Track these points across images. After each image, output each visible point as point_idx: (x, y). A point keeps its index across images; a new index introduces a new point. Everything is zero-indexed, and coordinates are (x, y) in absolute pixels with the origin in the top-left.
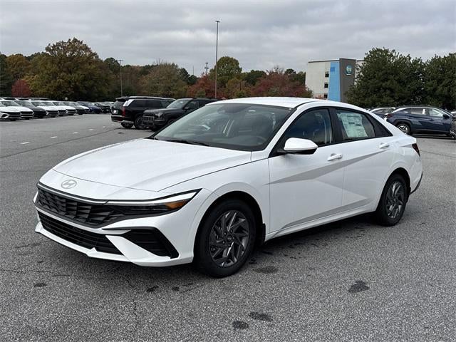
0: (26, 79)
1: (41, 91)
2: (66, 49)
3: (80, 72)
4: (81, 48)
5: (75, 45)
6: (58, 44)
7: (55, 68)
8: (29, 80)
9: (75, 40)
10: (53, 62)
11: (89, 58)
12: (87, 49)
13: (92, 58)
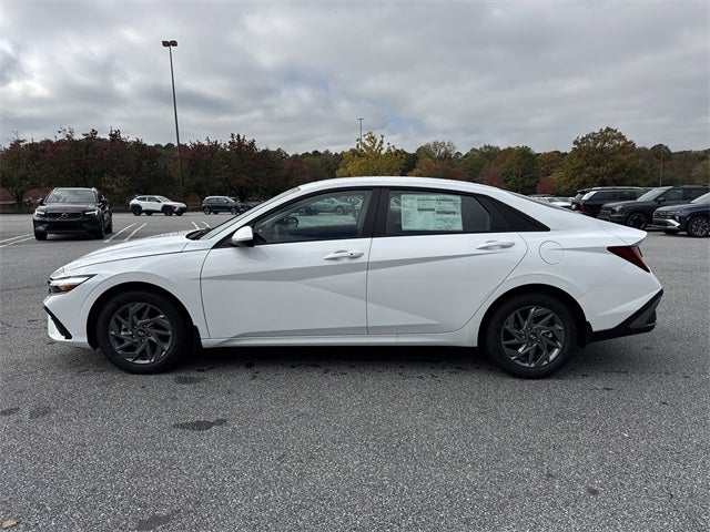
0: (554, 177)
1: (564, 188)
2: (596, 140)
3: (609, 164)
4: (615, 138)
5: (608, 135)
6: (588, 136)
7: (581, 162)
8: (557, 176)
9: (608, 129)
10: (580, 156)
11: (623, 147)
12: (621, 137)
13: (628, 147)
